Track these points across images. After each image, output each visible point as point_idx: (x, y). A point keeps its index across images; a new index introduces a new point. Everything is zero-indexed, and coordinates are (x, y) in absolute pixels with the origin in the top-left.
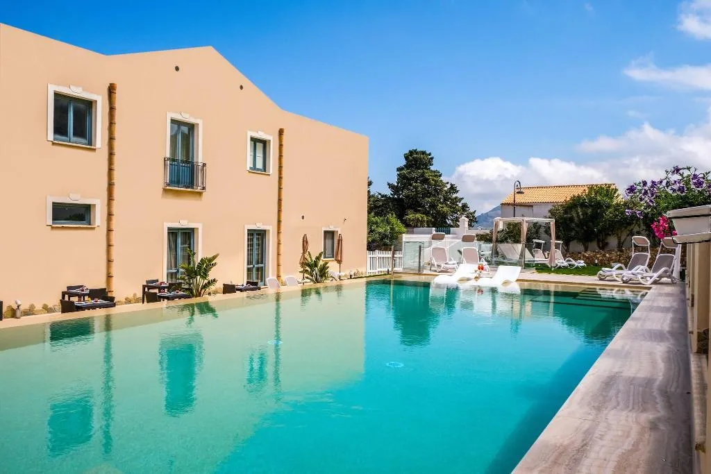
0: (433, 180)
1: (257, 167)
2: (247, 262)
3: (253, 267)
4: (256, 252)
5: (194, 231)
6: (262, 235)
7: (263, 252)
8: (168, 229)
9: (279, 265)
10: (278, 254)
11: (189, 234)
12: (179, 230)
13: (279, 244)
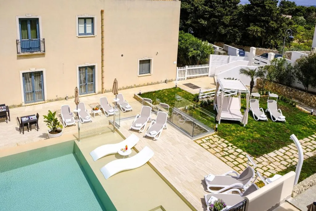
0: (269, 6)
1: (87, 32)
2: (79, 84)
3: (86, 84)
4: (87, 77)
5: (42, 72)
6: (93, 68)
7: (93, 76)
8: (23, 74)
9: (103, 83)
10: (102, 78)
11: (39, 73)
12: (32, 72)
13: (102, 72)
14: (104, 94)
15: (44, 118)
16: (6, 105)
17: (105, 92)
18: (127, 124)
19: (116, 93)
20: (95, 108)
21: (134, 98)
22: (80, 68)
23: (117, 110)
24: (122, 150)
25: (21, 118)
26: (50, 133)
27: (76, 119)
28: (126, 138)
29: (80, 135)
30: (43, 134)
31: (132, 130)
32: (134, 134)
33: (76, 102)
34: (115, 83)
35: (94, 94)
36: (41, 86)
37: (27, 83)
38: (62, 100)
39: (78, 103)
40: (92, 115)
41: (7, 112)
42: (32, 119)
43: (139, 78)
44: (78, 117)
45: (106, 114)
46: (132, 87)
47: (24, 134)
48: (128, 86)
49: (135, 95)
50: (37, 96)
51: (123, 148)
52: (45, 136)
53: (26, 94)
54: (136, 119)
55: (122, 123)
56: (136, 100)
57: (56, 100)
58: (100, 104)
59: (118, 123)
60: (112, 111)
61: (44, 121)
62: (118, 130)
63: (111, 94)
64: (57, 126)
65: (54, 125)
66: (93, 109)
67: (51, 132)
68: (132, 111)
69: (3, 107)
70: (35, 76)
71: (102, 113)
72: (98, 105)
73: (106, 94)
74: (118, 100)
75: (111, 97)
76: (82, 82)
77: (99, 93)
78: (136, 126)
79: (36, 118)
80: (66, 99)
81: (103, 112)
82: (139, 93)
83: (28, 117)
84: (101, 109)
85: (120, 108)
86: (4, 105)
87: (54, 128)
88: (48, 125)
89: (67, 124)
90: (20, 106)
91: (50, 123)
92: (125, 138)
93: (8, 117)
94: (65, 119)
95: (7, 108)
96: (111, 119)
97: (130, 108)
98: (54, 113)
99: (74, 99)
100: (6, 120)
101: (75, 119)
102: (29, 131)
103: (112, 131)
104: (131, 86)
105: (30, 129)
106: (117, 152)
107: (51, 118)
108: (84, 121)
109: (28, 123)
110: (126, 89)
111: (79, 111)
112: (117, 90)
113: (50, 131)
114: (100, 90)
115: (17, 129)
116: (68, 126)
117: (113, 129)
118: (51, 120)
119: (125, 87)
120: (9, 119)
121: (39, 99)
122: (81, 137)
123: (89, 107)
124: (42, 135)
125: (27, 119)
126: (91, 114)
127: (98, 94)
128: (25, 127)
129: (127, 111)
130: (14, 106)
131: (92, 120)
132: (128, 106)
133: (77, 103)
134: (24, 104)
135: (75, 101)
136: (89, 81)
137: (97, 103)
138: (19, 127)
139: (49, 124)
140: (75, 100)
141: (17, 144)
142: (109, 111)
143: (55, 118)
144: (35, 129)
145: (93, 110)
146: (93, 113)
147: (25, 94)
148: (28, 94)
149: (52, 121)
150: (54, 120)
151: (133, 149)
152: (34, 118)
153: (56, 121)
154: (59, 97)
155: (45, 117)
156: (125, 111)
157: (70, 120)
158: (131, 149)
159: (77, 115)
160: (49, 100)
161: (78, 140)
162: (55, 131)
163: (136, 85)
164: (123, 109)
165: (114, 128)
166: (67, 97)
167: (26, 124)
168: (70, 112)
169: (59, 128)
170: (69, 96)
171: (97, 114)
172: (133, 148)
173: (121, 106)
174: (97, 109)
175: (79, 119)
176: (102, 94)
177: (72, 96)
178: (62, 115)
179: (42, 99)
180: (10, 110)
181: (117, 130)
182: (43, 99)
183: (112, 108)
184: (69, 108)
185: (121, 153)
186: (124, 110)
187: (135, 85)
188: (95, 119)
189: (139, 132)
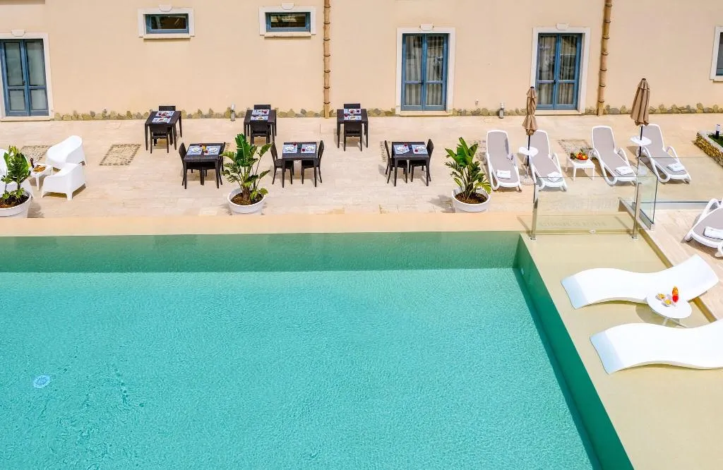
2: (537, 78)
3: (555, 83)
4: (559, 62)
5: (447, 35)
6: (575, 40)
7: (574, 64)
8: (404, 35)
9: (601, 86)
10: (601, 70)
11: (440, 38)
12: (424, 35)
13: (602, 54)
14: (601, 118)
15: (448, 156)
16: (362, 107)
17: (607, 112)
18: (675, 221)
19: (641, 122)
20: (577, 153)
21: (696, 144)
22: (541, 36)
23: (644, 170)
24: (661, 297)
25: (394, 143)
26: (457, 196)
27: (522, 173)
28: (672, 262)
29: (537, 223)
30: (439, 196)
31: (691, 241)
32: (698, 258)
33: (529, 128)
34: (642, 90)
35: (574, 112)
36: (441, 71)
37: (410, 58)
38: (489, 115)
39: (534, 131)
40: (569, 171)
41: (363, 125)
42: (416, 151)
43: (716, 84)
44: (530, 169)
45: (607, 178)
46: (689, 111)
47: (395, 185)
48: (679, 106)
49: (699, 137)
50: (430, 94)
51: (665, 294)
52: (444, 203)
53: (406, 86)
54: (705, 213)
55: (661, 215)
56: (701, 154)
57: (476, 113)
58: (589, 144)
59: (649, 213)
60: (626, 170)
61: (447, 164)
62: (648, 231)
63: (628, 120)
64: (477, 184)
65: (469, 179)
66: (573, 157)
67: (459, 196)
68: (687, 183)
69: (355, 110)
70: (430, 45)
71: (594, 173)
72: (584, 146)
73: (611, 118)
74: (645, 142)
75: (624, 131)
76: (544, 74)
77: (589, 112)
78: (706, 234)
79: (426, 153)
80: (498, 114)
81: (599, 169)
82: (715, 133)
83: (409, 144)
84: (595, 159)
85: (651, 169)
86: (357, 106)
87: (469, 187)
88: (454, 176)
89: (500, 183)
90: (390, 114)
91: (460, 171)
92: (668, 264)
93: (364, 137)
94: (495, 168)
95: (364, 114)
96: (628, 195)
97: (683, 172)
98: (472, 148)
99: (523, 118)
100: (359, 144)
101: (520, 174)
102: (407, 182)
103: (628, 231)
104: (688, 107)
105: (409, 175)
106: (646, 300)
107: (464, 158)
108: (545, 183)
109: (408, 161)
110: (670, 112)
111: (533, 152)
112: (647, 112)
113: (459, 192)
114: (593, 105)
115: (381, 169)
116: (503, 189)
117: (631, 227)
118: (463, 164)
119: (668, 107)
120: (365, 142)
121: (432, 104)
122: (538, 228)
123: (560, 146)
124: (436, 197)
125: (406, 150)
126: (563, 169)
127: (586, 114)
128: (400, 170)
129: (672, 181)
130: (378, 113)
131: (566, 186)
132: (677, 166)
133: (530, 132)
134: (398, 111)
135: (525, 124)
136: (562, 76)
137: (583, 140)
138: (385, 165)
139: (459, 174)
140: (527, 121)
141: (381, 208)
142: (619, 169)
143: (474, 162)
144: (423, 180)
145: (571, 158)
146: (570, 166)
147: (404, 85)
148: (410, 85)
149: (466, 169)
150: (471, 164)
151: (693, 303)
152: (422, 150)
153: (475, 169)
154: (481, 106)
155: (450, 153)
156: (668, 180)
157: (507, 174)
158: (689, 302)
159: (528, 164)
160: (457, 109)
161: (531, 234)
162: (470, 196)
163: (705, 106)
164: (660, 171)
165: (636, 225)
166: (502, 109)
167: (402, 163)
168: (508, 153)
169: (481, 190)
170: (507, 109)
171: (581, 173)
172: (696, 301)
173: (653, 162)
174: (584, 157)
175: (531, 175)
176: (594, 117)
177: (514, 110)
178: (488, 156)
179: (441, 104)
180: (370, 119)
181: (643, 233)
182: (443, 106)
183: (627, 163)
184: (506, 141)
185: (657, 306)
186: (664, 176)
187: (699, 105)
188: (577, 187)
189: (717, 255)
